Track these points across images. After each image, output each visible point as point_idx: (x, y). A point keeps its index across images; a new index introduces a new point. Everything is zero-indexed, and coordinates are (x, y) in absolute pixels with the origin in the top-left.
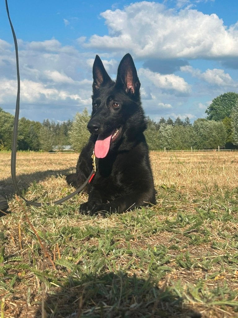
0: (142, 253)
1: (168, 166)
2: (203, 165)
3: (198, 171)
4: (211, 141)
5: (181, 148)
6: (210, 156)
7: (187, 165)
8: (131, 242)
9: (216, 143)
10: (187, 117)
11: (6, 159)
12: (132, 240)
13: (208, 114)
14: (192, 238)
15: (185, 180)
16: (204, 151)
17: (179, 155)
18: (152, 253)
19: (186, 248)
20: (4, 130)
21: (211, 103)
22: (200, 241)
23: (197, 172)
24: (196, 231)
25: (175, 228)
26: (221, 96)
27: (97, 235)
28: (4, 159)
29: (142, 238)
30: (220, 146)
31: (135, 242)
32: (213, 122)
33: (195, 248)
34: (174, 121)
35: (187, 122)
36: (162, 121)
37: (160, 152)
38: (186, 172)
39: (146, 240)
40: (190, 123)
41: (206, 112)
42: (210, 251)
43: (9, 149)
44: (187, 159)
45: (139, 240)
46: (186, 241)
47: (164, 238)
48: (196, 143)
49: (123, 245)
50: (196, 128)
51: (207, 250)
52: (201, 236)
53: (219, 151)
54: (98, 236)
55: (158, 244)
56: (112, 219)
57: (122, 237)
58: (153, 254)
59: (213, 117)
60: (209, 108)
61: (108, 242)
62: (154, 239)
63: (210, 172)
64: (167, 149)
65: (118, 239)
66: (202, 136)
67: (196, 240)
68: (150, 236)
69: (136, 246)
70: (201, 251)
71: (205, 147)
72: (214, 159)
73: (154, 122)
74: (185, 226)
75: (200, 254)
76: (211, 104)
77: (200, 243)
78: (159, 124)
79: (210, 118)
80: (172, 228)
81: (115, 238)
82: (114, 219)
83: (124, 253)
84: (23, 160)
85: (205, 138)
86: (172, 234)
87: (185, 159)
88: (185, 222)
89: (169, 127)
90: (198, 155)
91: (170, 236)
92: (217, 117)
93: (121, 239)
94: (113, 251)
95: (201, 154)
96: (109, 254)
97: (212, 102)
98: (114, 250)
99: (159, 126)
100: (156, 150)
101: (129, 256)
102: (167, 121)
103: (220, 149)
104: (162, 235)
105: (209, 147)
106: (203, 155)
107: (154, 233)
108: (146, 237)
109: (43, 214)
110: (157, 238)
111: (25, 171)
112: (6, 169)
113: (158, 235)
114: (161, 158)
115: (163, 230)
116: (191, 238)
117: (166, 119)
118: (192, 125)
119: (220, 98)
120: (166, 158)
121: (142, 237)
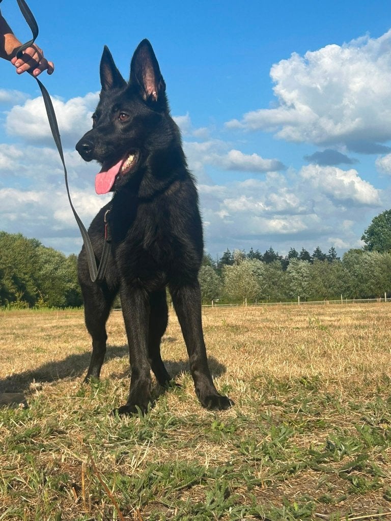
0: (276, 513)
1: (305, 334)
2: (362, 333)
3: (355, 345)
4: (372, 283)
5: (324, 297)
6: (373, 313)
7: (337, 333)
8: (257, 492)
9: (380, 288)
10: (332, 248)
11: (49, 325)
12: (257, 488)
13: (366, 242)
14: (353, 482)
15: (336, 365)
16: (363, 302)
17: (322, 311)
18: (291, 515)
19: (343, 500)
20: (43, 275)
21: (370, 223)
22: (366, 487)
23: (353, 346)
24: (359, 468)
25: (325, 462)
26: (386, 213)
27: (202, 479)
28: (45, 326)
29: (273, 484)
30: (387, 291)
31: (263, 490)
32: (375, 255)
33: (359, 500)
34: (311, 254)
35: (333, 254)
36: (293, 254)
37: (291, 306)
38: (336, 348)
39: (280, 486)
40: (337, 256)
41: (362, 239)
42: (383, 505)
43: (52, 306)
44: (336, 318)
45: (269, 486)
46: (344, 486)
47: (309, 481)
48: (349, 287)
49: (244, 497)
50: (347, 263)
51: (378, 504)
52: (368, 477)
53: (386, 301)
54: (204, 481)
55: (299, 494)
56: (223, 446)
57: (241, 483)
58: (293, 516)
59: (375, 247)
60: (368, 232)
61: (220, 494)
62: (292, 485)
63: (373, 346)
64: (302, 299)
65: (236, 486)
66: (357, 276)
67: (358, 485)
68: (286, 479)
69: (265, 497)
70: (369, 505)
71: (363, 294)
72: (379, 319)
73: (279, 255)
74: (342, 458)
75: (367, 510)
76: (370, 225)
77: (366, 491)
78: (287, 259)
79: (370, 248)
80: (320, 462)
81: (231, 484)
82: (226, 446)
83: (247, 513)
84: (75, 326)
85: (362, 280)
86: (321, 474)
87: (333, 319)
88: (340, 450)
89: (303, 264)
90: (353, 309)
91: (318, 478)
92: (380, 246)
93: (241, 486)
94: (229, 510)
95: (358, 308)
96: (223, 516)
97: (372, 223)
98: (231, 509)
99: (288, 263)
100: (283, 301)
101: (255, 519)
102: (300, 254)
103: (387, 297)
104: (305, 476)
105: (370, 294)
106: (360, 309)
107: (291, 472)
108: (280, 480)
109: (115, 438)
110: (297, 482)
111: (79, 349)
112: (49, 347)
113: (299, 477)
114: (293, 317)
115: (305, 467)
116: (351, 480)
117: (299, 251)
118: (341, 260)
119: (384, 216)
120: (302, 318)
121: (274, 482)
